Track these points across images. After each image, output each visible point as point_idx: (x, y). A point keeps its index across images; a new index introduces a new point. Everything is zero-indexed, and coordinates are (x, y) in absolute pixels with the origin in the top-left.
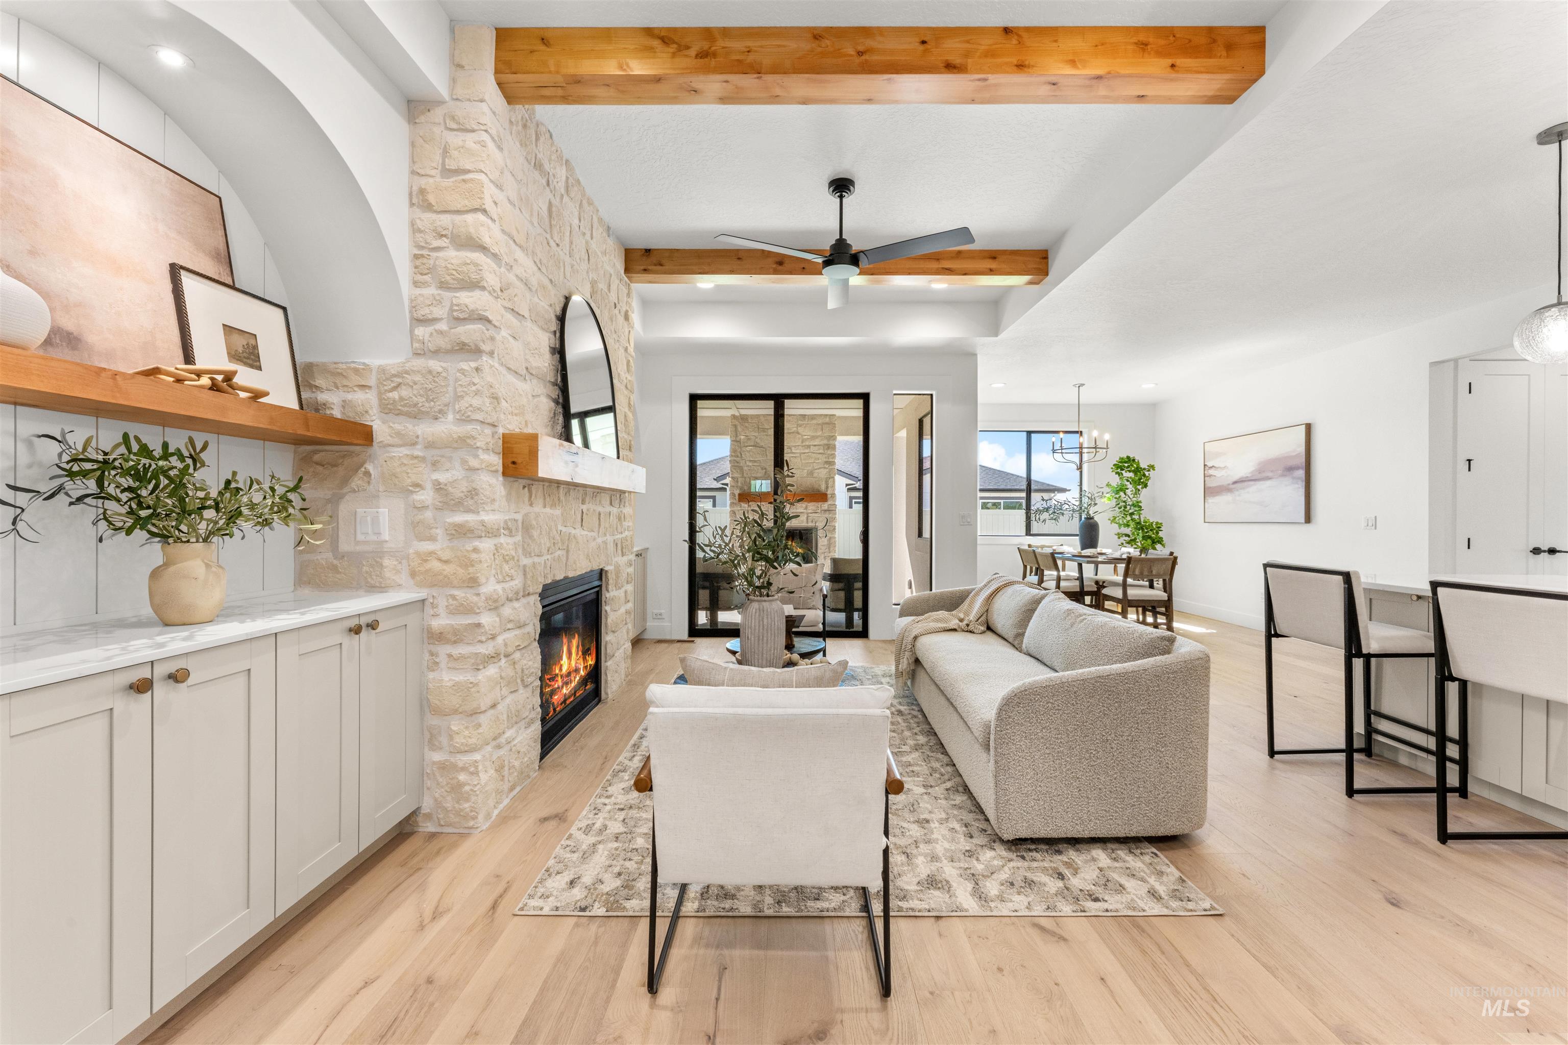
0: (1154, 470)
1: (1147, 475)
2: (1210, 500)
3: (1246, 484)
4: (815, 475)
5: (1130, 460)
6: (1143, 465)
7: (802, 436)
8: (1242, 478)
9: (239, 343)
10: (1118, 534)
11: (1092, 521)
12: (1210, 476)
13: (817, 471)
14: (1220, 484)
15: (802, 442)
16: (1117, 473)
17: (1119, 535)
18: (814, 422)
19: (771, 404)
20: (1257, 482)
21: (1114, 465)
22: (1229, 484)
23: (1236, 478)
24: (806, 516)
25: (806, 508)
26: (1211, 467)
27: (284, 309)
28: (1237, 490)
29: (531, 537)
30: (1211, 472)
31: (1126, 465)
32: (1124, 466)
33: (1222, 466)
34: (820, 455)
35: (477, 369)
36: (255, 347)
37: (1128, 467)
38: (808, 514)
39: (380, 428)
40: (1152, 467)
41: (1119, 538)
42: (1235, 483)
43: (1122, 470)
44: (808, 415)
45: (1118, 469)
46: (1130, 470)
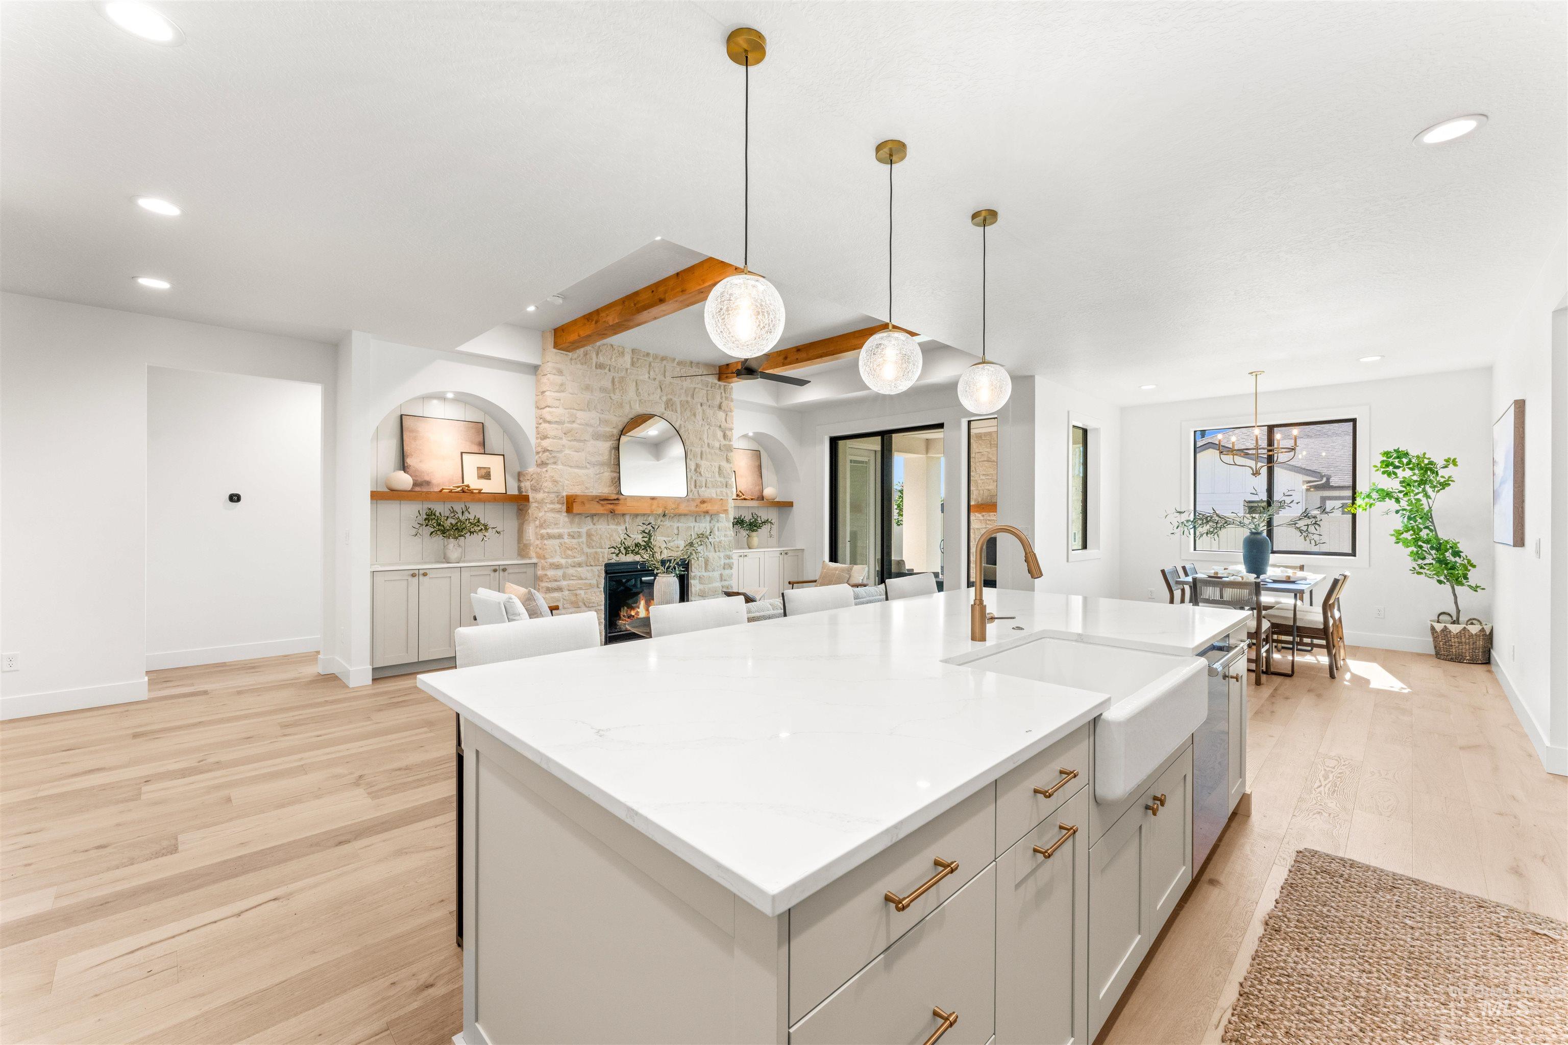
0: (1455, 465)
1: (1441, 471)
2: (1495, 509)
5: (1403, 454)
6: (1430, 460)
9: (483, 472)
12: (1495, 474)
16: (1384, 472)
19: (878, 439)
26: (1495, 462)
27: (503, 455)
29: (591, 539)
30: (1495, 469)
35: (547, 471)
36: (490, 472)
39: (531, 496)
40: (1452, 462)
45: (1387, 466)
46: (1411, 466)
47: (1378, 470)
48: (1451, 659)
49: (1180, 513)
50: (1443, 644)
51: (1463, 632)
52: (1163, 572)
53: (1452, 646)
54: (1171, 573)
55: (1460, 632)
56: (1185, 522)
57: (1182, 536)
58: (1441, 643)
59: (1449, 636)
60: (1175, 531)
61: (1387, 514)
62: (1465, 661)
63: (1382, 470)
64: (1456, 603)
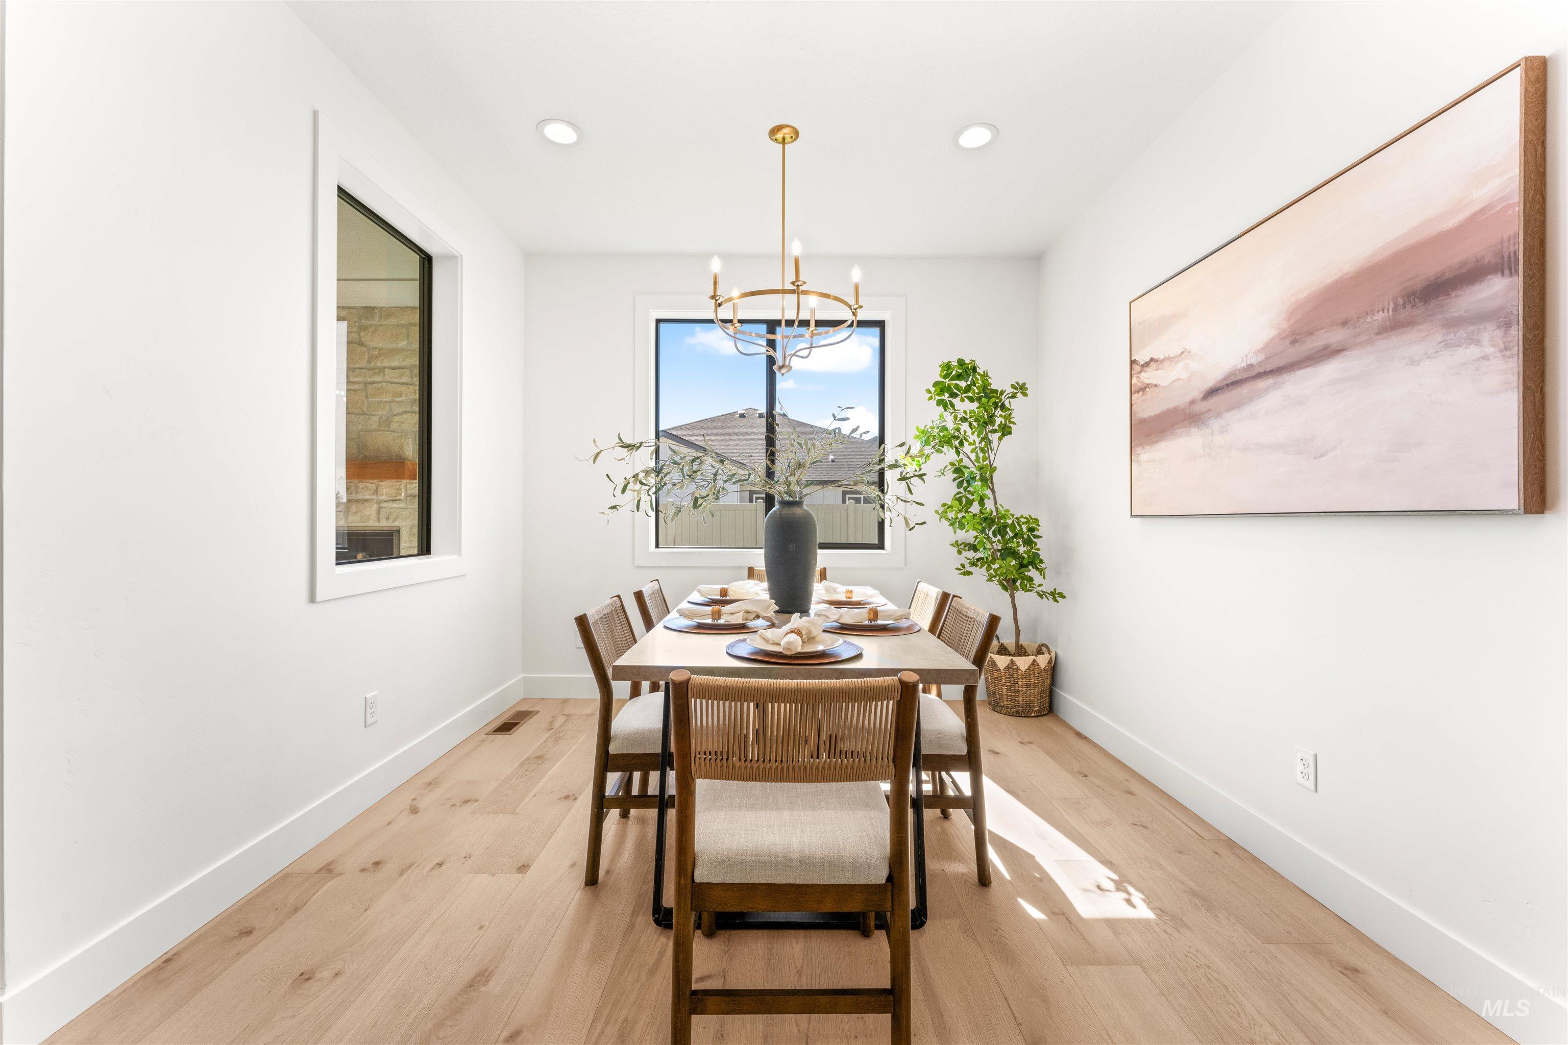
0: (1025, 394)
1: (1007, 405)
2: (1146, 455)
3: (1244, 390)
4: (394, 426)
5: (967, 370)
6: (996, 384)
7: (369, 349)
8: (1233, 373)
10: (956, 544)
11: (797, 511)
12: (1143, 389)
13: (396, 419)
14: (1171, 405)
15: (369, 361)
16: (939, 403)
17: (962, 547)
18: (392, 321)
20: (1286, 377)
21: (936, 384)
22: (1193, 402)
23: (1214, 377)
24: (375, 507)
25: (376, 492)
26: (1147, 364)
28: (1219, 415)
30: (1148, 377)
31: (963, 384)
32: (957, 386)
33: (1174, 351)
34: (404, 388)
37: (968, 389)
38: (379, 502)
40: (1021, 388)
41: (960, 552)
42: (1212, 392)
43: (953, 395)
44: (381, 308)
45: (942, 392)
46: (970, 394)
47: (931, 398)
48: (1017, 712)
49: (630, 447)
50: (1007, 690)
51: (1032, 669)
52: (582, 622)
53: (1019, 691)
54: (607, 618)
55: (1029, 669)
56: (641, 475)
57: (636, 513)
58: (1004, 688)
59: (1015, 676)
60: (620, 499)
61: (943, 474)
62: (1033, 715)
63: (937, 398)
64: (1015, 619)
